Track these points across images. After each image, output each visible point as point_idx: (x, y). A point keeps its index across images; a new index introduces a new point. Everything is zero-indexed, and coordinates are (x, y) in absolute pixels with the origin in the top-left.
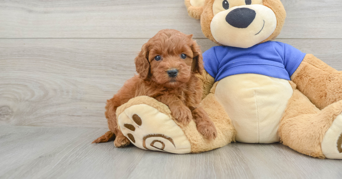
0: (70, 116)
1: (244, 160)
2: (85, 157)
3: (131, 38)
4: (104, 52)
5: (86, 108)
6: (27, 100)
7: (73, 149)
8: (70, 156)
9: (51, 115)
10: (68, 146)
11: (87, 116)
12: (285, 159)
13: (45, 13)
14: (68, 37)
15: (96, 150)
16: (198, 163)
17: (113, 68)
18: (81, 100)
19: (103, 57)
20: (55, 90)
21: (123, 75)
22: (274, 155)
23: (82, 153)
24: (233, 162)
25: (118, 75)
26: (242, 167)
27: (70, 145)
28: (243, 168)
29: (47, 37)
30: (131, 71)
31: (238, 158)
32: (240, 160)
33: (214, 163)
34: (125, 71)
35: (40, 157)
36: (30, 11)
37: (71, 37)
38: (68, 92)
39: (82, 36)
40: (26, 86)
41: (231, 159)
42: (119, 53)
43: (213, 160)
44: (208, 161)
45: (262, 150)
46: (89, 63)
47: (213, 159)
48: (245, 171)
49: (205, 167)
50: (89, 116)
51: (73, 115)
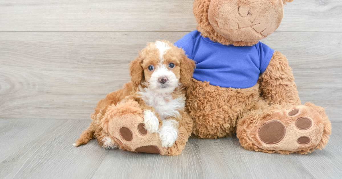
0: (37, 108)
1: (200, 162)
2: (48, 161)
4: (68, 45)
5: (53, 100)
7: (37, 150)
8: (33, 160)
9: (19, 108)
10: (33, 146)
11: (54, 108)
12: (239, 160)
13: (7, 5)
14: (31, 31)
15: (60, 150)
16: (155, 167)
17: (78, 61)
18: (48, 93)
19: (68, 51)
20: (21, 83)
21: (88, 68)
22: (230, 154)
23: (45, 155)
24: (189, 165)
25: (84, 68)
26: (197, 171)
27: (35, 144)
28: (197, 173)
29: (10, 30)
30: (96, 64)
31: (195, 158)
32: (196, 161)
33: (171, 165)
34: (90, 64)
35: (4, 162)
37: (35, 31)
38: (34, 85)
39: (46, 30)
41: (188, 160)
42: (84, 46)
43: (171, 163)
44: (165, 164)
45: (220, 148)
46: (54, 56)
47: (171, 161)
48: (198, 176)
49: (161, 173)
50: (57, 108)
51: (40, 108)
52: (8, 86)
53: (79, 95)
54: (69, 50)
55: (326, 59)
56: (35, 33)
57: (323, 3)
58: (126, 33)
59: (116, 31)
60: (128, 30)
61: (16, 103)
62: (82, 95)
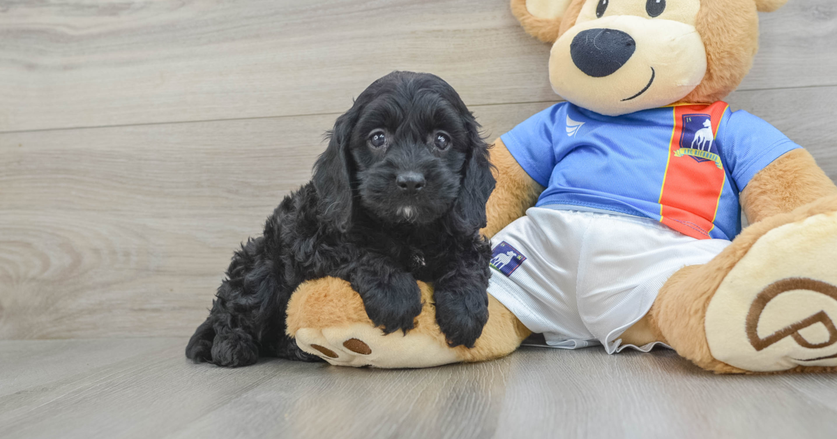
0: (135, 310)
1: (504, 381)
2: (126, 388)
3: (268, 116)
4: (206, 153)
5: (172, 290)
6: (33, 279)
7: (108, 376)
8: (89, 389)
9: (91, 312)
10: (103, 371)
11: (174, 309)
13: (66, 68)
14: (120, 124)
17: (229, 191)
18: (159, 271)
19: (205, 167)
20: (96, 251)
21: (254, 207)
23: (124, 382)
25: (243, 207)
27: (109, 369)
29: (71, 125)
34: (256, 196)
36: (31, 67)
37: (128, 123)
38: (127, 254)
39: (154, 120)
40: (28, 245)
42: (241, 154)
46: (174, 182)
49: (397, 397)
50: (181, 308)
51: (141, 310)
52: (67, 260)
54: (207, 165)
56: (130, 129)
57: (823, 15)
59: (316, 113)
61: (84, 301)
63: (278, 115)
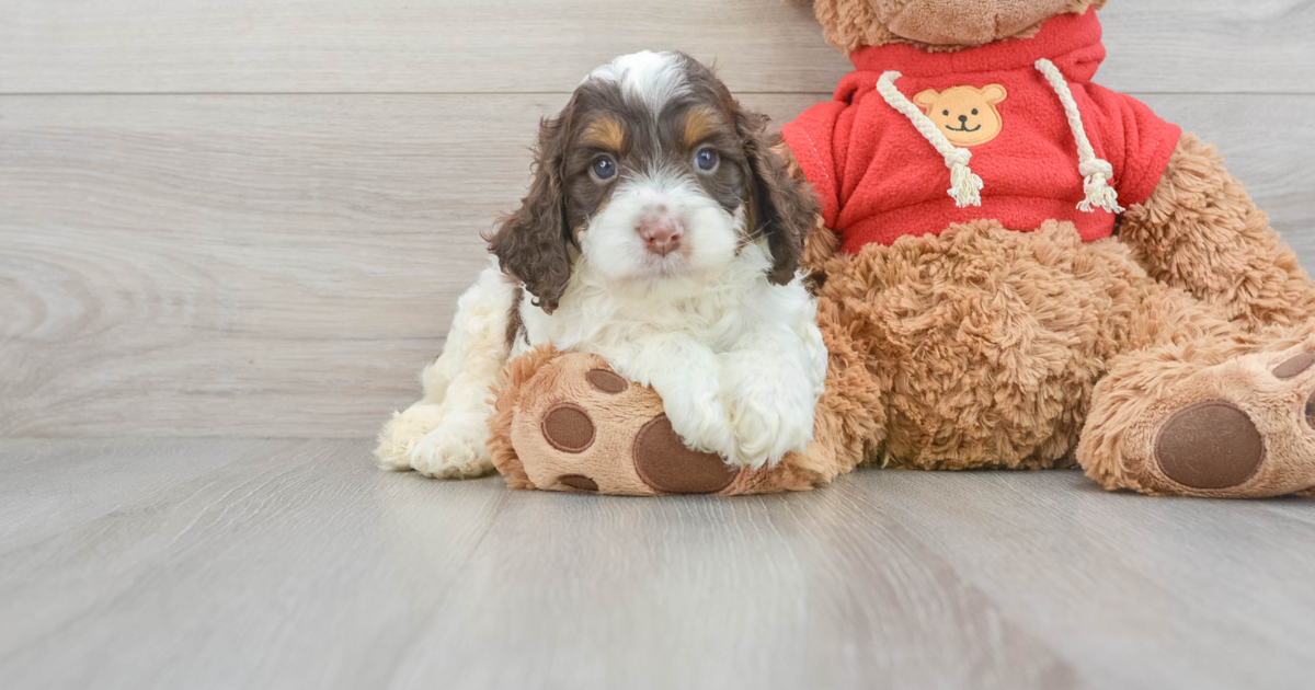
0: (188, 393)
3: (423, 90)
4: (318, 145)
5: (251, 362)
6: (16, 338)
9: (114, 393)
11: (253, 392)
14: (175, 90)
17: (354, 208)
18: (231, 331)
19: (317, 167)
20: (128, 296)
21: (394, 233)
25: (376, 233)
26: (875, 524)
28: (880, 526)
29: (92, 89)
30: (424, 217)
34: (400, 217)
37: (189, 91)
38: (179, 302)
39: (234, 87)
40: (10, 281)
42: (377, 149)
46: (262, 189)
50: (265, 391)
51: (199, 393)
53: (354, 339)
54: (320, 164)
55: (1281, 192)
58: (540, 98)
59: (500, 90)
60: (547, 90)
62: (367, 340)
63: (439, 90)
